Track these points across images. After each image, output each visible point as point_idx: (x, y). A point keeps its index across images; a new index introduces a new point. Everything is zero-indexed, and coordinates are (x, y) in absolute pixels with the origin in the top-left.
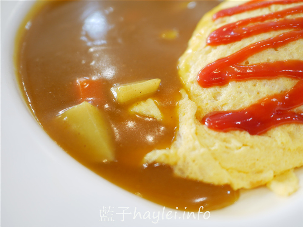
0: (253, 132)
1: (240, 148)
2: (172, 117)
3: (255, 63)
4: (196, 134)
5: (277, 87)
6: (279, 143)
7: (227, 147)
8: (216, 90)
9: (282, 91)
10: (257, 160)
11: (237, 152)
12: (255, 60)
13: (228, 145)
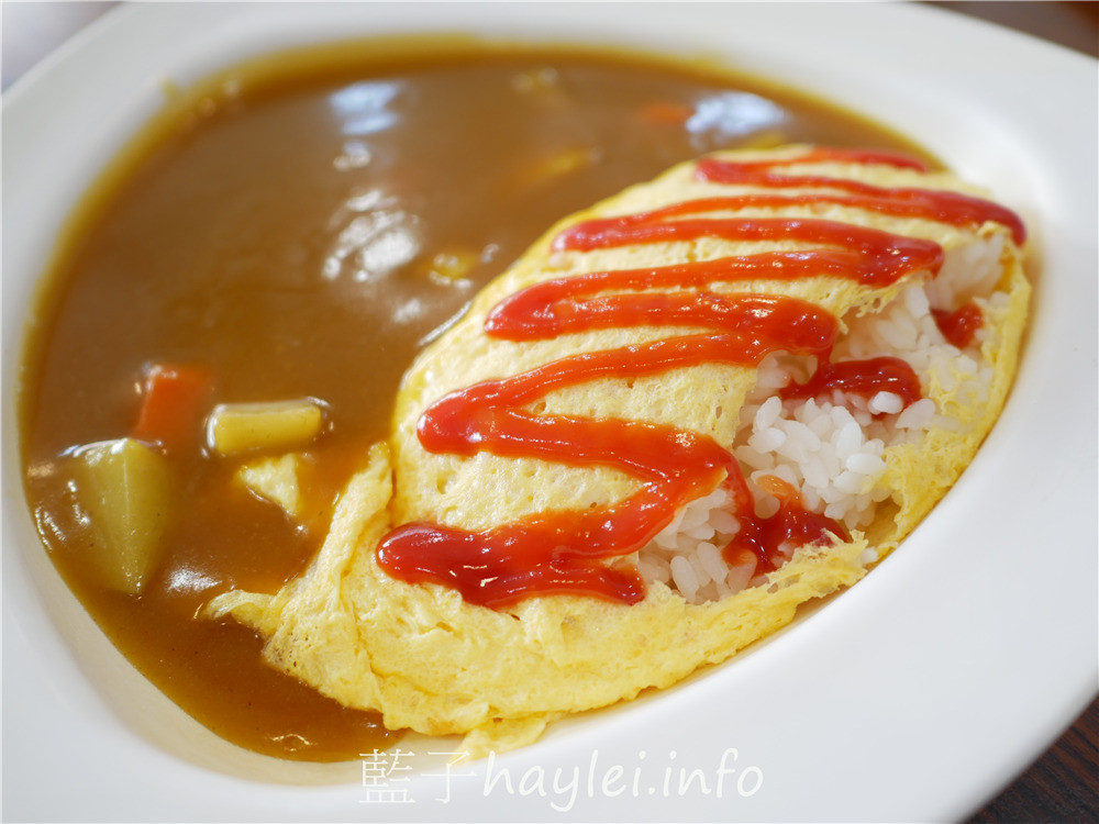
0: (473, 595)
1: (430, 629)
2: (321, 513)
3: (557, 411)
4: (346, 573)
5: (583, 488)
6: (528, 640)
7: (400, 621)
8: (449, 464)
9: (594, 505)
10: (463, 670)
11: (416, 637)
12: (559, 405)
13: (406, 617)
